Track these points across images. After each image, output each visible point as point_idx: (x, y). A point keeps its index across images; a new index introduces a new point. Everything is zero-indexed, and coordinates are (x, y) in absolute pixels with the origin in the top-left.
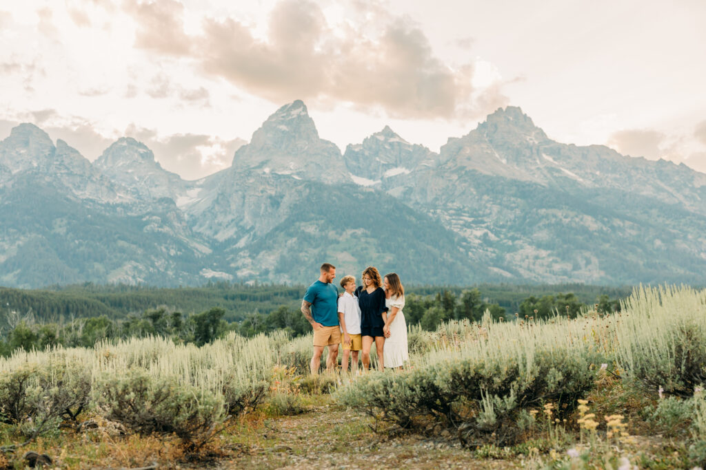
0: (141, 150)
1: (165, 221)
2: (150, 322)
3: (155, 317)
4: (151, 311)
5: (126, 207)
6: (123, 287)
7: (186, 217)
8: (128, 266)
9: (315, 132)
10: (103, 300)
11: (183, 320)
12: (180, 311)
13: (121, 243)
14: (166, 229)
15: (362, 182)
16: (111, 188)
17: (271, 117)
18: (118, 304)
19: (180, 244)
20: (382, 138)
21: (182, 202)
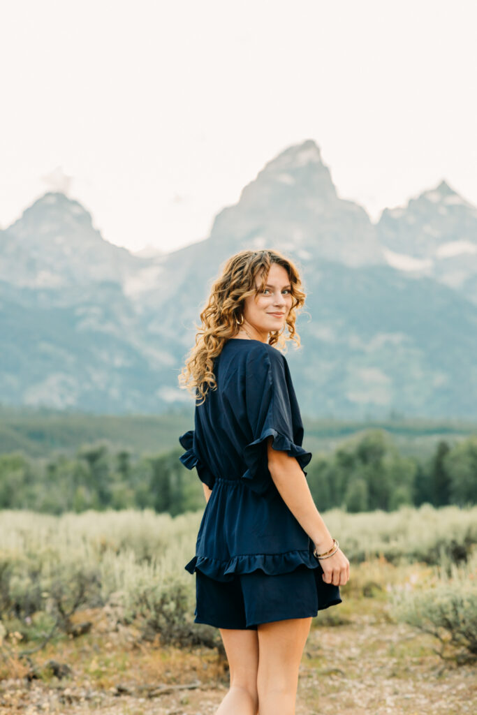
0: (76, 210)
1: (108, 316)
2: (85, 465)
3: (92, 458)
4: (87, 448)
5: (52, 293)
6: (45, 411)
7: (139, 309)
8: (54, 380)
9: (333, 187)
10: (17, 428)
11: (133, 463)
12: (130, 449)
13: (45, 347)
14: (109, 328)
15: (402, 263)
16: (32, 266)
17: (269, 164)
18: (38, 435)
19: (130, 351)
20: (434, 198)
21: (133, 287)
